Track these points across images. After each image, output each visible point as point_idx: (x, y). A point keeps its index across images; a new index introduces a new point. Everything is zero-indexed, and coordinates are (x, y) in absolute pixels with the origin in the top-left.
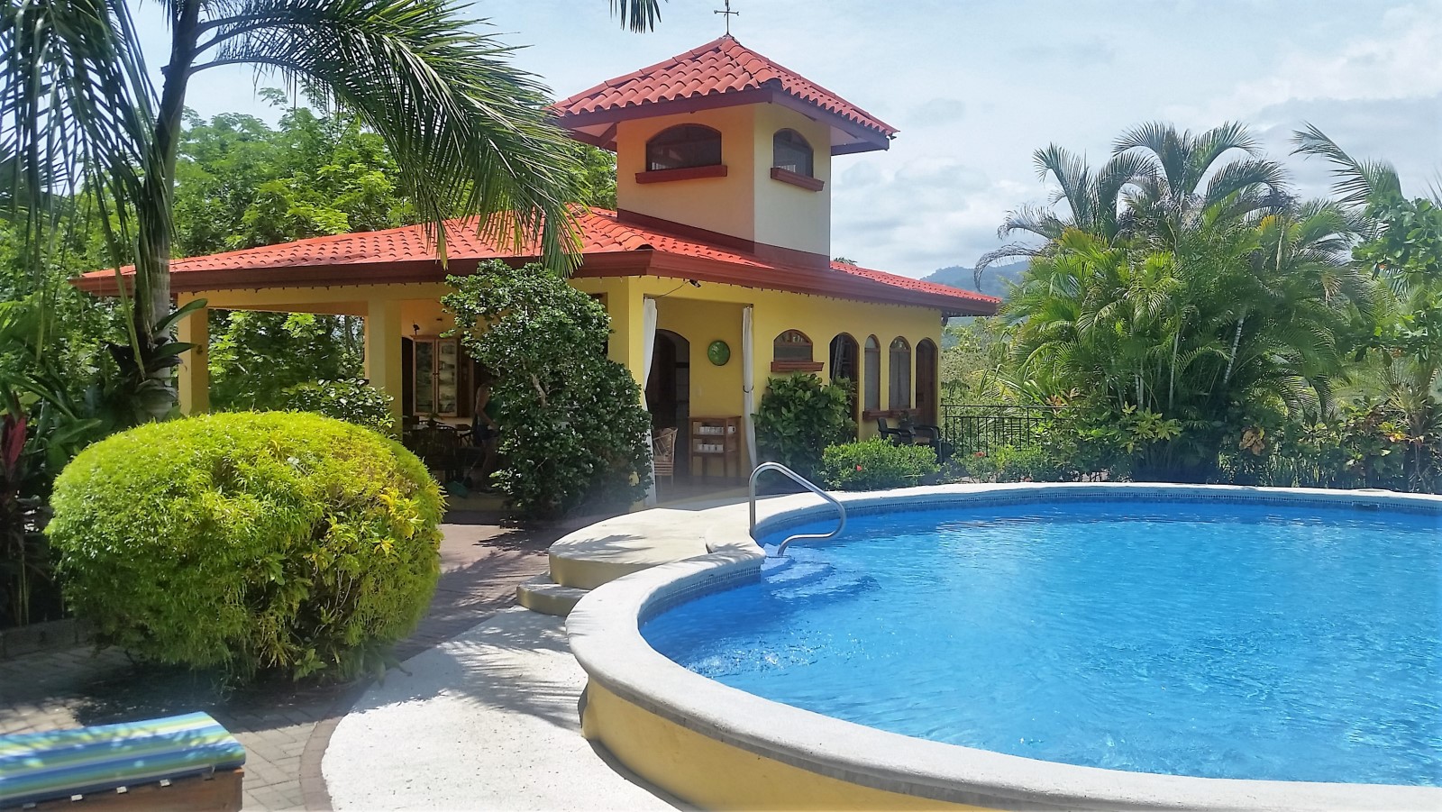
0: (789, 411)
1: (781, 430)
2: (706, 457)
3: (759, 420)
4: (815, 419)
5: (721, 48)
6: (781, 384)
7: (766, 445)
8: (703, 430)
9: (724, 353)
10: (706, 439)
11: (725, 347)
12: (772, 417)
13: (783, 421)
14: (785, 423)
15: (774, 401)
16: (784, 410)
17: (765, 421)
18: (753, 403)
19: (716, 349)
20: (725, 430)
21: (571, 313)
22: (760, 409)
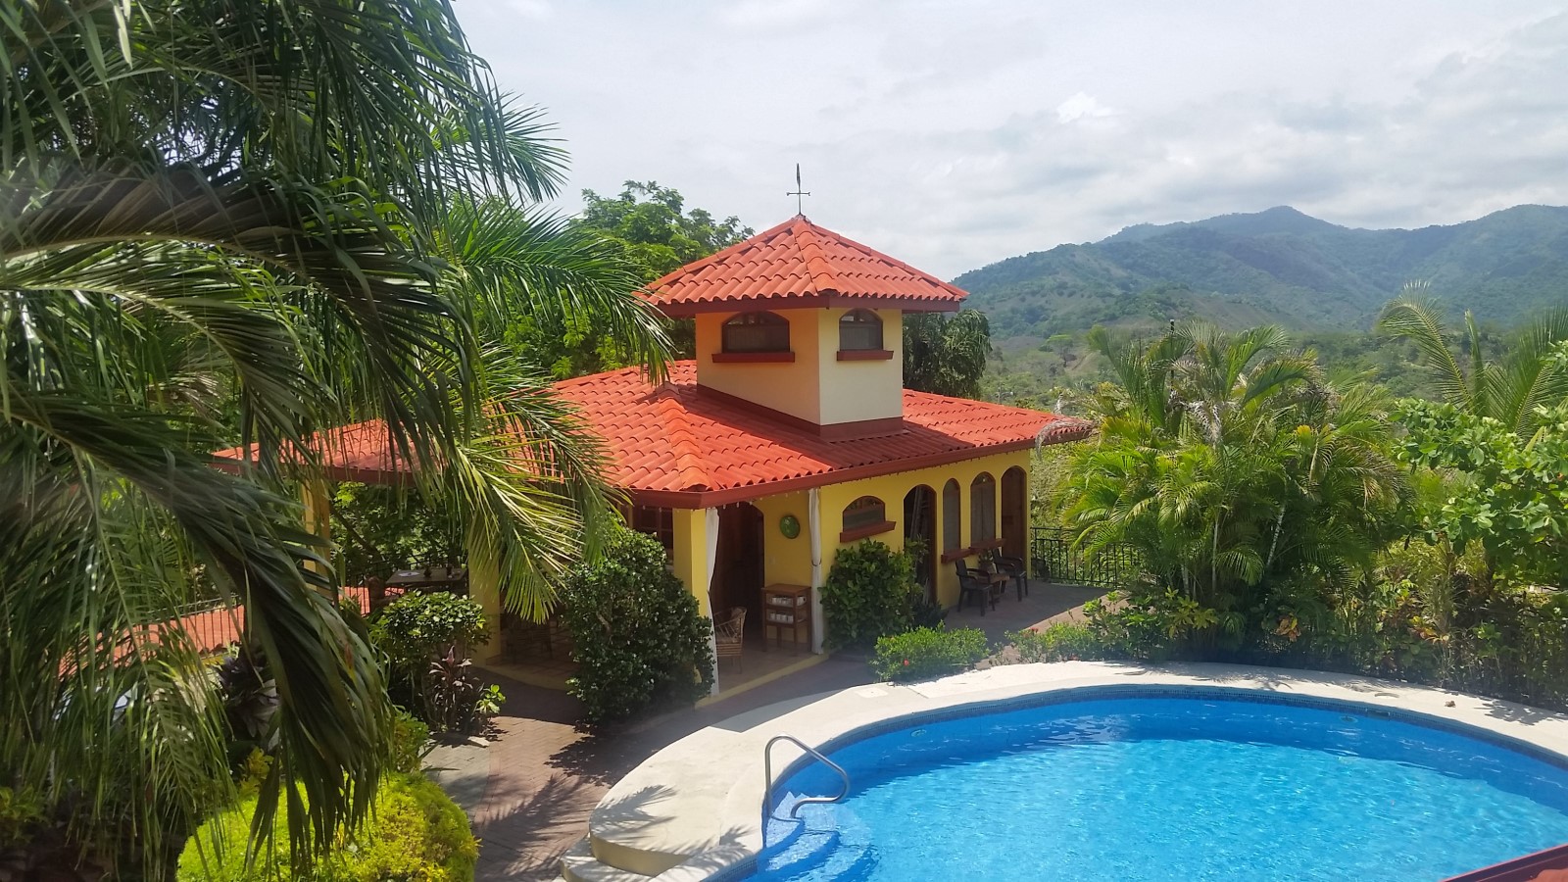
0: (855, 584)
1: (847, 603)
2: (779, 626)
3: (826, 594)
4: (880, 591)
5: (792, 229)
6: (848, 556)
7: (833, 616)
8: (775, 601)
9: (795, 527)
10: (779, 610)
11: (794, 520)
12: (837, 592)
13: (849, 593)
14: (851, 596)
15: (840, 573)
16: (850, 584)
17: (831, 595)
18: (820, 577)
19: (787, 522)
20: (795, 602)
21: (624, 562)
22: (828, 582)
